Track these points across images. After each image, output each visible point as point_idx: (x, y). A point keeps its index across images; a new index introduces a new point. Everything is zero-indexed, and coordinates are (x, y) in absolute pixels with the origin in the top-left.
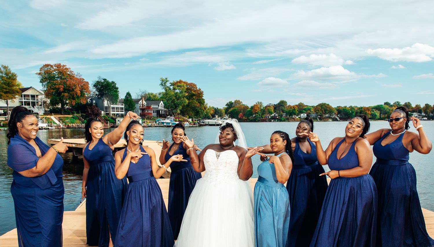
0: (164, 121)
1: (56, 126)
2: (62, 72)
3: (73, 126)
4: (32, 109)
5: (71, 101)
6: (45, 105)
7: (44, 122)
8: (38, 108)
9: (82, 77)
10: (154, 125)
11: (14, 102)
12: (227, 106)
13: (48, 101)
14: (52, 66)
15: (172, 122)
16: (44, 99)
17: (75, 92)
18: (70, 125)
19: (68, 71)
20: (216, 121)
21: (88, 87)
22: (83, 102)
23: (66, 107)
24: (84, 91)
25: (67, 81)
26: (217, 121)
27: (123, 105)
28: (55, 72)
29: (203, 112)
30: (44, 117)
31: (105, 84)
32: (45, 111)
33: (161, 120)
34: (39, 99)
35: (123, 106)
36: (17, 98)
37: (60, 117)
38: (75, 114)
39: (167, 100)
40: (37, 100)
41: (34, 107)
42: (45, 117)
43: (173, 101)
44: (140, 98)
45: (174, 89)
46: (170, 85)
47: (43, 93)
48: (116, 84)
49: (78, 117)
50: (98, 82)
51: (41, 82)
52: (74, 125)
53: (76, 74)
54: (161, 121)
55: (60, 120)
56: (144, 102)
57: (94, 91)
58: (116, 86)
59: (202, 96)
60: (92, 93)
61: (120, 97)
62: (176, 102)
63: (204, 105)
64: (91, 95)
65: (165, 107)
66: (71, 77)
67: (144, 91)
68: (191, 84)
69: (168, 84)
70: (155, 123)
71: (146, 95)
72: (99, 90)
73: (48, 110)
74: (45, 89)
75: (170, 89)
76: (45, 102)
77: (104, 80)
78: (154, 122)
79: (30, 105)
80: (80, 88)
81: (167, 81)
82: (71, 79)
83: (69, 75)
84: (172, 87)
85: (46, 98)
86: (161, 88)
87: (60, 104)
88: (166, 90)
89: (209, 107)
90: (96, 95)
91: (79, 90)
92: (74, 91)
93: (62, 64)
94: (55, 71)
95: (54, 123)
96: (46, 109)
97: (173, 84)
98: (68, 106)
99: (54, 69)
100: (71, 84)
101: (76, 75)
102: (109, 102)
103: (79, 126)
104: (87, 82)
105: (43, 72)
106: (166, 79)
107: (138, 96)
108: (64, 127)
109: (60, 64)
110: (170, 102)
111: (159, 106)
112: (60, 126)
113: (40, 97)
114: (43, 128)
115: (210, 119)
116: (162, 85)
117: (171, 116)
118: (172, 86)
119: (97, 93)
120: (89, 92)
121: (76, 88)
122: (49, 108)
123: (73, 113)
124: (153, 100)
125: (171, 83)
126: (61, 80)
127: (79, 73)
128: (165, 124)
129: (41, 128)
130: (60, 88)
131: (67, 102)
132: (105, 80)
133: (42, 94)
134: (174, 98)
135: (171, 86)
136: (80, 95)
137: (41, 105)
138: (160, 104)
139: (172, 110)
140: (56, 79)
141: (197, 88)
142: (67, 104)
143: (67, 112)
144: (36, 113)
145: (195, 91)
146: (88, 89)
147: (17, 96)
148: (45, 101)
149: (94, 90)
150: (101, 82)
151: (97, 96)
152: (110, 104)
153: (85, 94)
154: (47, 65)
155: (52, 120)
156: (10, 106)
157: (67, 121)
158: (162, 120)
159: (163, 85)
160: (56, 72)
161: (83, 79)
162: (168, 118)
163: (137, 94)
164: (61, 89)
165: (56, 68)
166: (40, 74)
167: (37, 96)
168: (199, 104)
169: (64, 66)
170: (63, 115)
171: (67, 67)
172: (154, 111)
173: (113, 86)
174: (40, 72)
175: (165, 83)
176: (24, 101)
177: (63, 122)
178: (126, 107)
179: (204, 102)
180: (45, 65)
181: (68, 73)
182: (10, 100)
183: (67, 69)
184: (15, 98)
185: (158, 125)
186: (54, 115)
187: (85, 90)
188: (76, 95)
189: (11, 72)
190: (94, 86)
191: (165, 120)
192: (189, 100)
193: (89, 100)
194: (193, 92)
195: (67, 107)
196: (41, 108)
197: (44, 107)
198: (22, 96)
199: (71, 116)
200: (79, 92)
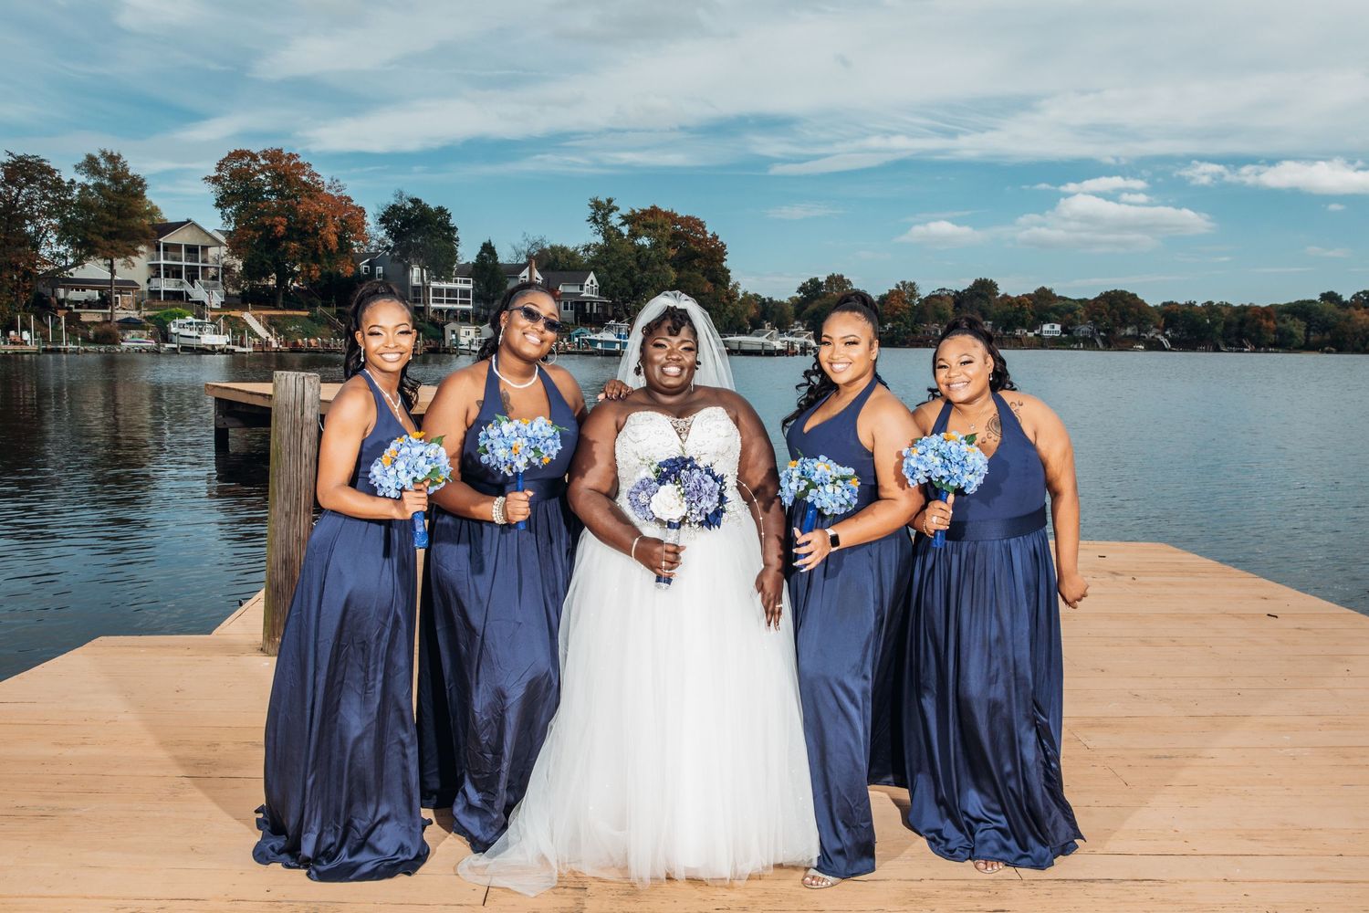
0: (598, 337)
1: (257, 343)
2: (286, 175)
3: (309, 344)
4: (187, 288)
5: (307, 266)
6: (226, 276)
7: (220, 330)
8: (206, 286)
9: (346, 193)
10: (565, 347)
11: (134, 266)
12: (802, 294)
13: (238, 265)
14: (254, 157)
15: (623, 341)
16: (225, 260)
17: (321, 238)
18: (300, 341)
19: (304, 174)
20: (763, 339)
21: (364, 224)
22: (346, 270)
23: (291, 284)
24: (350, 237)
25: (299, 203)
26: (768, 341)
27: (468, 282)
28: (262, 177)
29: (724, 311)
30: (220, 316)
31: (416, 216)
32: (227, 295)
33: (589, 333)
34: (210, 260)
35: (470, 287)
36: (142, 253)
37: (270, 317)
38: (319, 309)
39: (610, 271)
40: (205, 261)
41: (192, 283)
42: (226, 313)
43: (628, 274)
44: (523, 260)
45: (634, 235)
46: (621, 221)
47: (222, 239)
48: (449, 215)
49: (325, 316)
50: (394, 207)
51: (218, 205)
52: (312, 341)
53: (327, 182)
54: (588, 337)
55: (270, 324)
56: (536, 274)
57: (382, 236)
58: (451, 222)
59: (723, 260)
60: (374, 243)
61: (460, 258)
62: (637, 275)
63: (727, 288)
64: (372, 250)
65: (601, 292)
66: (312, 191)
67: (537, 239)
68: (689, 218)
69: (615, 220)
70: (568, 341)
71: (543, 252)
72: (396, 234)
73: (237, 292)
74: (231, 229)
75: (620, 235)
76: (227, 269)
77: (412, 201)
78: (565, 340)
79: (181, 278)
80: (337, 227)
81: (611, 211)
82: (310, 197)
83: (304, 183)
84: (625, 230)
85: (232, 254)
86: (592, 231)
87: (274, 275)
88: (607, 238)
89: (745, 294)
90: (388, 248)
91: (335, 233)
92: (318, 234)
93: (285, 152)
94: (262, 172)
95: (253, 333)
96: (230, 290)
97: (627, 220)
98: (297, 283)
99: (260, 165)
100: (309, 215)
101: (326, 186)
102: (425, 271)
103: (328, 346)
104: (361, 208)
105: (226, 174)
106: (610, 201)
107: (518, 254)
108: (281, 346)
109: (280, 151)
110: (618, 275)
111: (582, 288)
112: (271, 343)
113: (213, 252)
114: (217, 348)
115: (744, 333)
116: (596, 221)
117: (620, 319)
118: (627, 225)
119: (390, 243)
120: (365, 239)
121: (324, 226)
122: (238, 288)
123: (311, 306)
124: (564, 269)
125: (622, 217)
126: (281, 200)
127: (337, 181)
128: (599, 346)
129: (209, 348)
130: (276, 226)
131: (296, 269)
132: (416, 202)
133: (219, 244)
134: (633, 263)
135: (623, 224)
136: (336, 248)
137: (215, 278)
138: (588, 282)
139: (625, 302)
140: (265, 196)
141: (705, 232)
142: (294, 275)
143: (293, 301)
144: (198, 302)
145: (699, 242)
146: (363, 229)
147: (142, 248)
148: (227, 264)
149: (382, 234)
150: (405, 210)
151: (388, 254)
152: (429, 278)
153: (352, 246)
154: (240, 155)
155: (246, 324)
156: (119, 278)
157: (293, 328)
158: (592, 332)
159: (600, 221)
160: (267, 177)
161: (349, 199)
162: (610, 328)
163: (514, 247)
164: (281, 228)
165: (268, 162)
166: (215, 180)
167: (205, 248)
168: (710, 284)
169: (291, 157)
170: (281, 309)
171: (301, 160)
172: (566, 304)
173: (440, 223)
174: (217, 174)
175: (605, 216)
176: (164, 265)
177: (280, 332)
178: (477, 291)
179: (728, 279)
180: (232, 151)
181: (304, 178)
182: (122, 260)
183: (299, 166)
184: (136, 253)
185: (579, 347)
186: (254, 309)
187: (352, 233)
188: (326, 247)
189: (130, 173)
190: (382, 220)
191: (600, 334)
192: (678, 269)
193: (363, 265)
194: (692, 245)
195: (295, 284)
196: (215, 286)
197: (224, 284)
198: (158, 249)
199: (307, 313)
200: (333, 238)
